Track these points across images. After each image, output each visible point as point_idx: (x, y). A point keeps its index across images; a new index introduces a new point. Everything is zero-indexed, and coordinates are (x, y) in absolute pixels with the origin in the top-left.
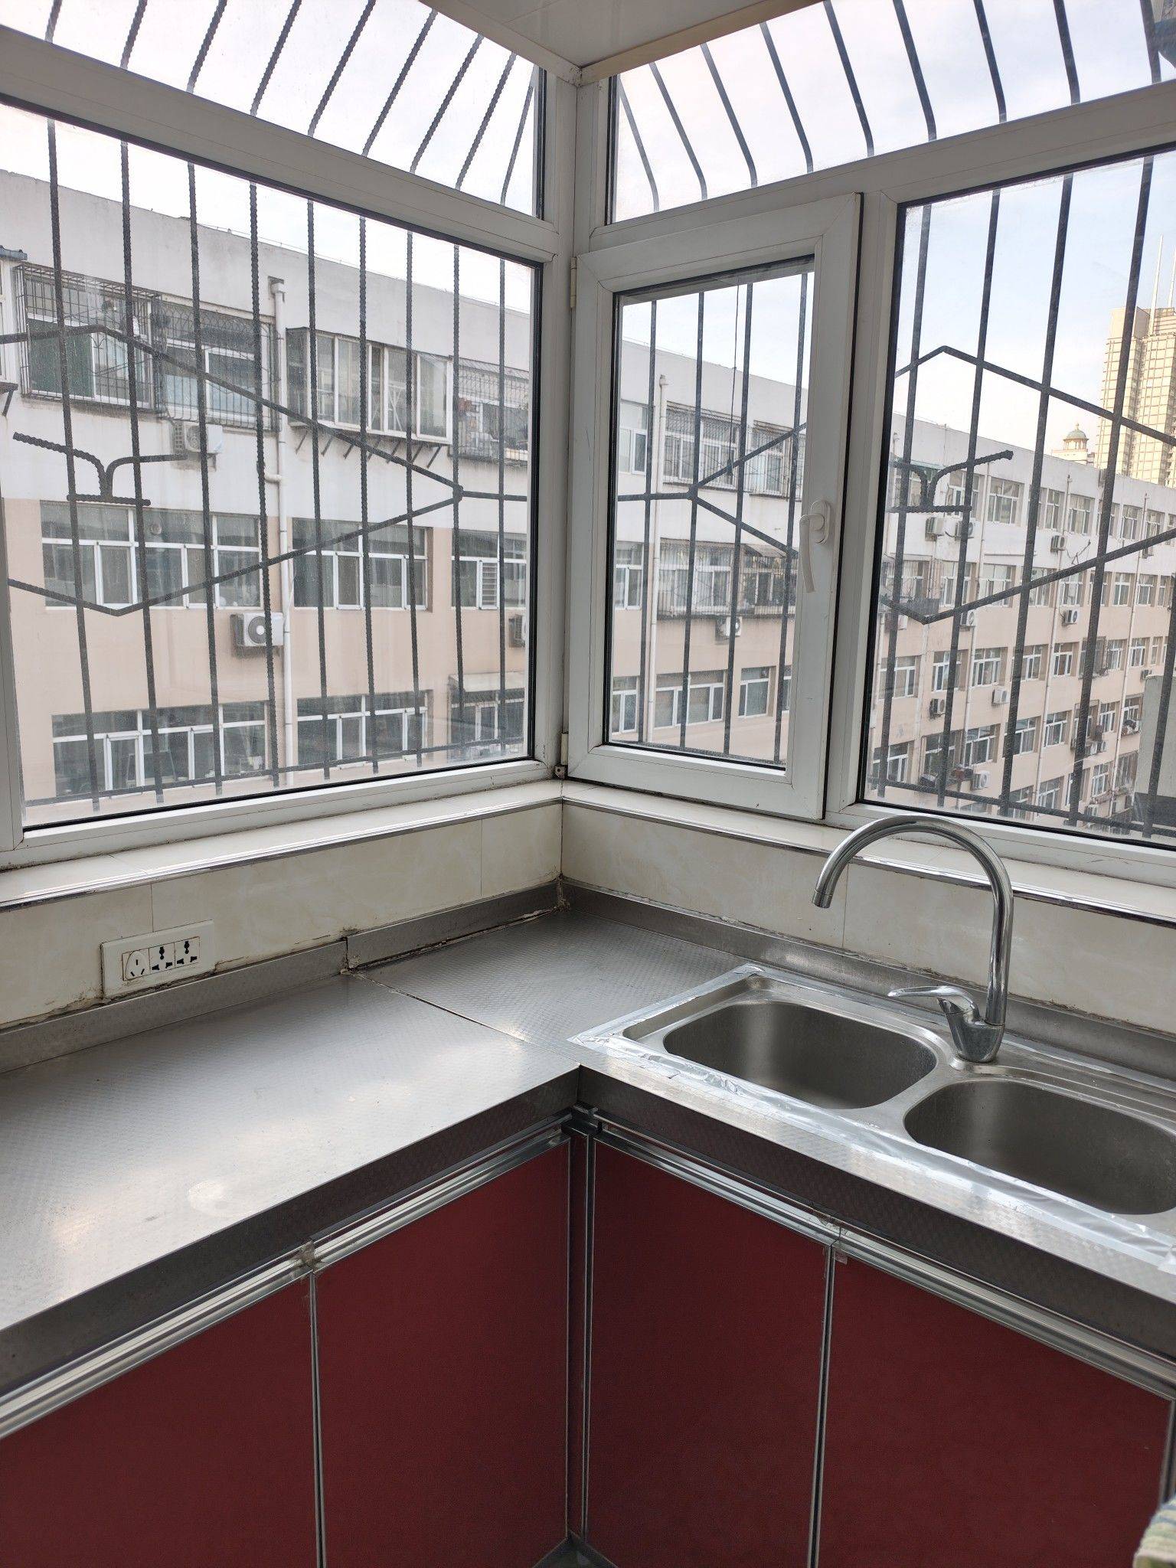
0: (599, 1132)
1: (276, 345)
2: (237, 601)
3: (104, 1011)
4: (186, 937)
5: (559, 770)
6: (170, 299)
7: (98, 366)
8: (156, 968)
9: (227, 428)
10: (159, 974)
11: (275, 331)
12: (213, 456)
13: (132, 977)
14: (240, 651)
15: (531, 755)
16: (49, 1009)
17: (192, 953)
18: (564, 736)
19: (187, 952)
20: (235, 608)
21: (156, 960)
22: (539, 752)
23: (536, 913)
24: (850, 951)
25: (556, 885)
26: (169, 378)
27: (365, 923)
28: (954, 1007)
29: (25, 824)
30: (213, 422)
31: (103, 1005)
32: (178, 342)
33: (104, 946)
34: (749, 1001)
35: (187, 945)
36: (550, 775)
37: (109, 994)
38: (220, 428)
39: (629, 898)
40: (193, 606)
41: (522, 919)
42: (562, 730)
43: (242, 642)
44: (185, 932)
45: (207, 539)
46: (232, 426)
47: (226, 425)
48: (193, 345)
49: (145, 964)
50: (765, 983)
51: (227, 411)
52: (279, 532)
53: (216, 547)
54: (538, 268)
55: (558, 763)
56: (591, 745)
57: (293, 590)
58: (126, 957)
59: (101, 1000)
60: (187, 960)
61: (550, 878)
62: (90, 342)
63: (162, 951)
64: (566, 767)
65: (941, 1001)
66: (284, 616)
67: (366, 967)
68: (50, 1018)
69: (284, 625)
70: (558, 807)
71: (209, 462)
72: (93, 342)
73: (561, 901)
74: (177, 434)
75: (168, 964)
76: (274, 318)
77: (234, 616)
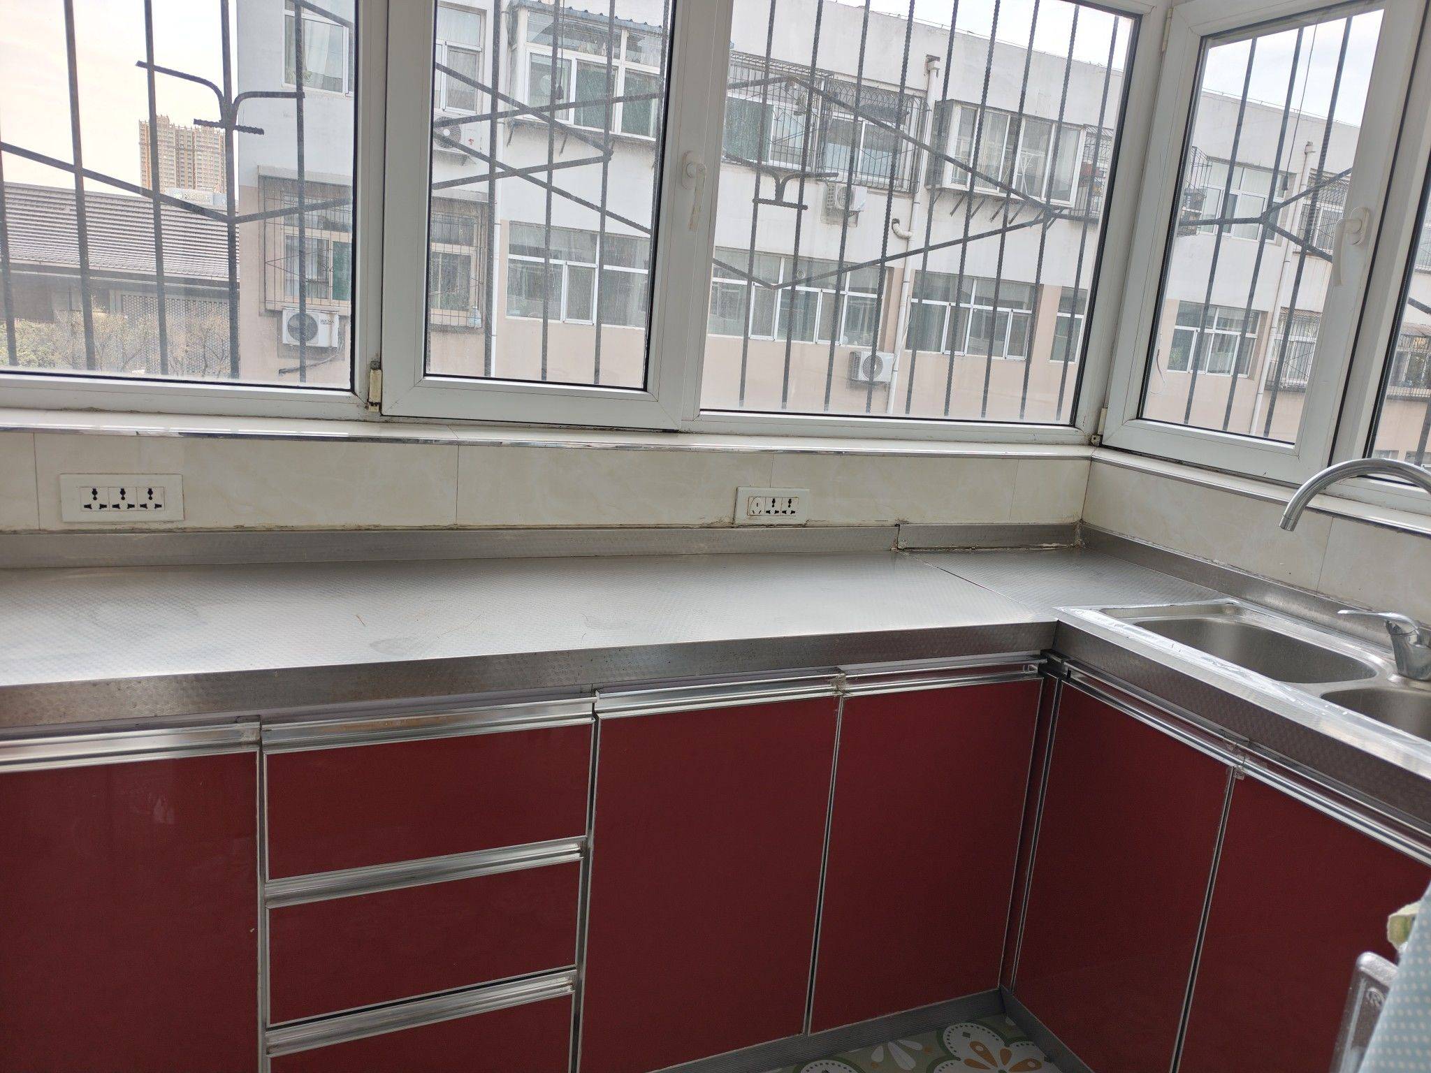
0: (1068, 678)
1: (924, 116)
2: (857, 340)
3: (734, 531)
4: (791, 496)
5: (1095, 438)
6: (840, 78)
7: (775, 138)
8: (768, 512)
9: (871, 190)
10: (771, 517)
11: (926, 104)
12: (856, 213)
13: (752, 514)
14: (853, 384)
15: (1073, 423)
16: (700, 522)
17: (792, 508)
18: (1104, 410)
19: (789, 506)
20: (855, 347)
21: (769, 507)
22: (1079, 421)
23: (1054, 545)
24: (1322, 593)
25: (1076, 526)
26: (830, 146)
27: (915, 519)
28: (1397, 627)
29: (702, 407)
30: (860, 184)
31: (733, 527)
32: (840, 115)
33: (740, 489)
34: (1219, 620)
35: (790, 502)
36: (1085, 441)
37: (737, 522)
38: (865, 189)
39: (1136, 540)
40: (821, 342)
41: (1041, 547)
42: (1103, 404)
43: (857, 377)
44: (790, 493)
45: (839, 287)
46: (876, 188)
47: (869, 187)
48: (852, 117)
49: (763, 508)
50: (1238, 610)
51: (873, 175)
52: (903, 282)
53: (847, 292)
54: (1138, 18)
55: (1096, 433)
56: (1126, 419)
57: (906, 334)
58: (751, 499)
59: (732, 525)
60: (789, 512)
61: (1071, 520)
62: (772, 117)
63: (774, 501)
64: (1102, 436)
65: (1388, 622)
66: (895, 357)
67: (911, 550)
68: (700, 527)
69: (894, 365)
70: (1087, 462)
71: (851, 219)
72: (774, 116)
73: (1078, 541)
74: (829, 194)
75: (776, 512)
76: (927, 92)
77: (853, 353)
